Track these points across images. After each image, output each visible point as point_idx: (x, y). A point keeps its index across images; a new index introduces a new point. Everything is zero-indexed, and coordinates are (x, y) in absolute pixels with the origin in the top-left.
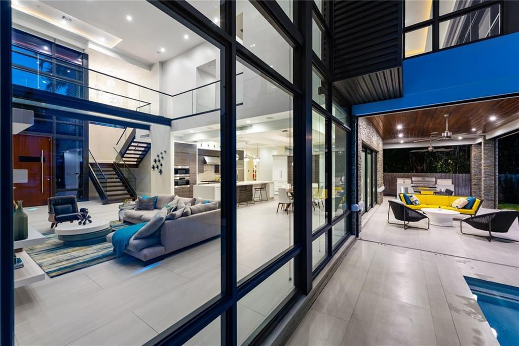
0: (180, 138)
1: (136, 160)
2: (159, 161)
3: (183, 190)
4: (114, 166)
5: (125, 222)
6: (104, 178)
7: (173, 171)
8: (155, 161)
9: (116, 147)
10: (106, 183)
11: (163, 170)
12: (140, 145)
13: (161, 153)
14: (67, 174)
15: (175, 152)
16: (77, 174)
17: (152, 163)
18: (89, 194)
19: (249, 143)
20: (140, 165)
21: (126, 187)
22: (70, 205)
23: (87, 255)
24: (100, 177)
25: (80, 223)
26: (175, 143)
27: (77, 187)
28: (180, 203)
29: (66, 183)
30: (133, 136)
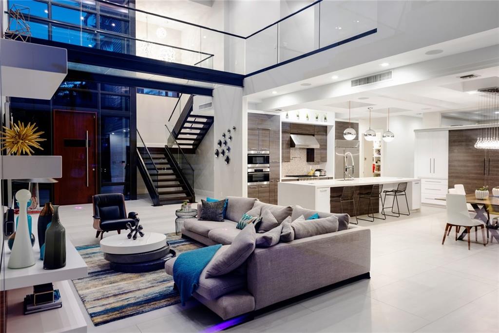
0: (256, 105)
1: (192, 142)
2: (225, 143)
3: (260, 189)
4: (166, 152)
5: (184, 236)
6: (155, 169)
7: (245, 159)
8: (220, 143)
9: (168, 124)
10: (158, 175)
11: (230, 157)
12: (198, 120)
13: (229, 131)
14: (113, 162)
15: (249, 129)
16: (123, 162)
17: (216, 147)
18: (138, 190)
19: (375, 108)
20: (198, 150)
21: (181, 182)
22: (117, 207)
23: (139, 290)
24: (149, 166)
25: (129, 236)
26: (248, 113)
27: (123, 180)
28: (267, 213)
29: (112, 175)
30: (189, 107)
